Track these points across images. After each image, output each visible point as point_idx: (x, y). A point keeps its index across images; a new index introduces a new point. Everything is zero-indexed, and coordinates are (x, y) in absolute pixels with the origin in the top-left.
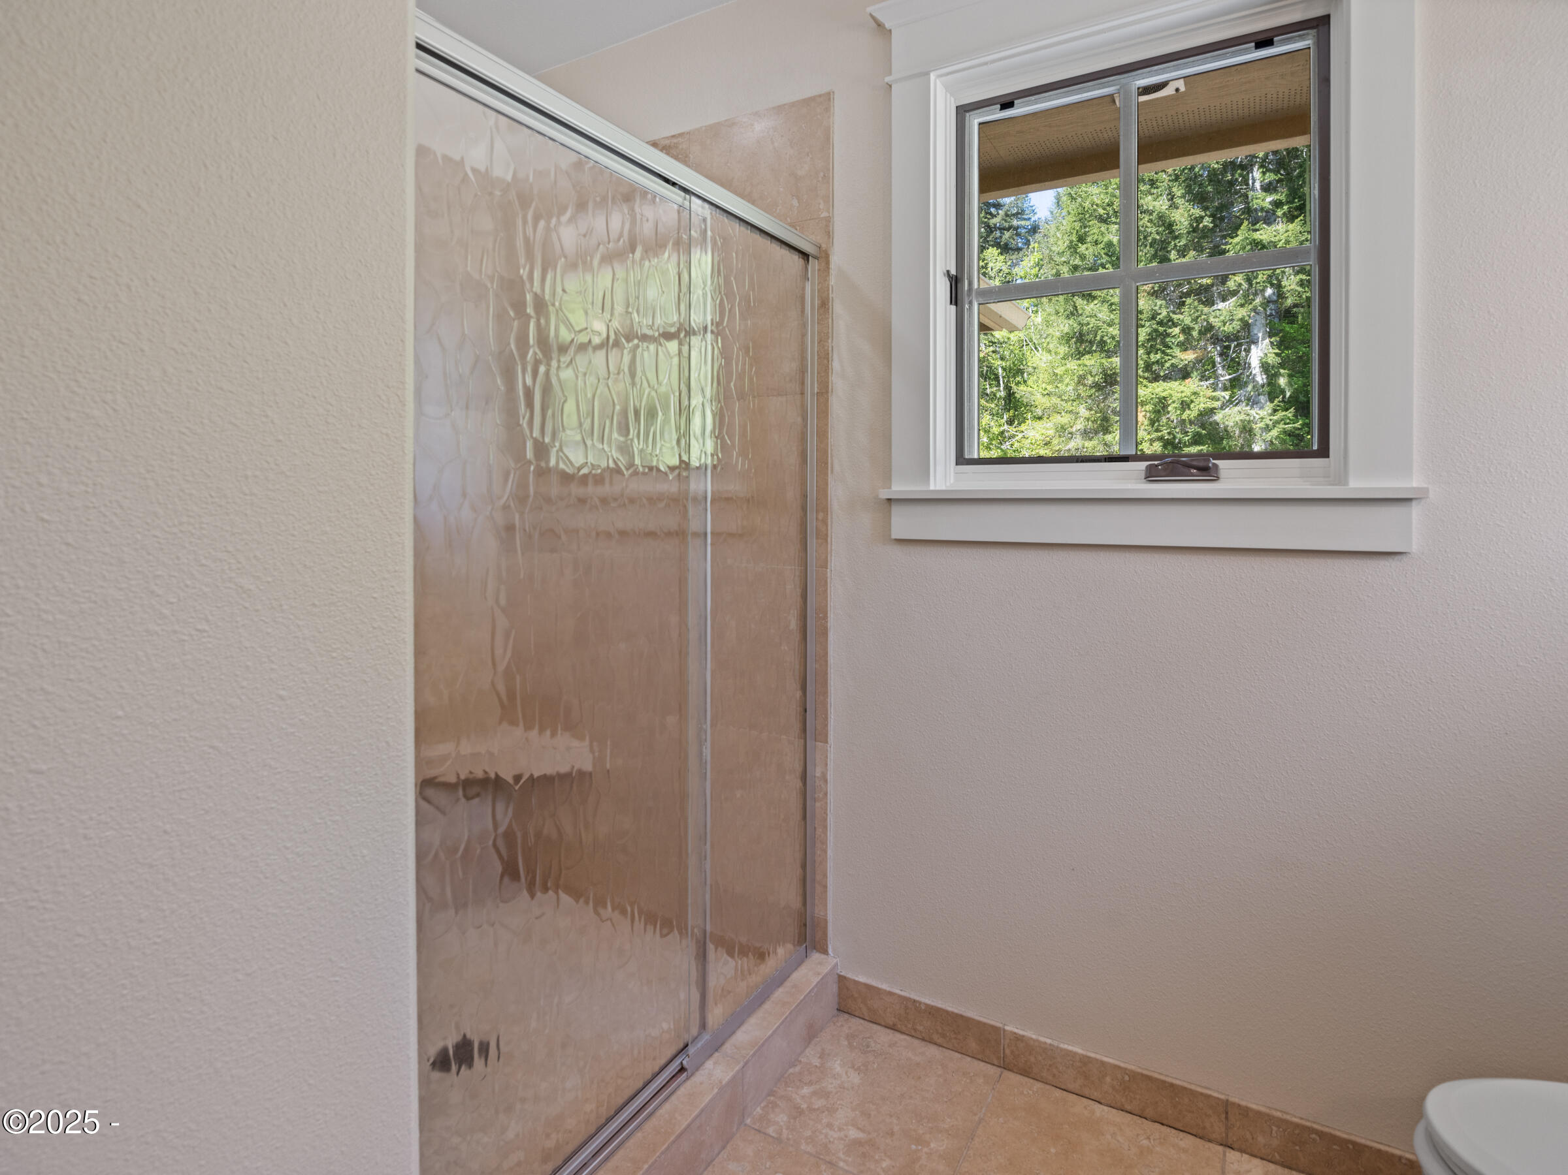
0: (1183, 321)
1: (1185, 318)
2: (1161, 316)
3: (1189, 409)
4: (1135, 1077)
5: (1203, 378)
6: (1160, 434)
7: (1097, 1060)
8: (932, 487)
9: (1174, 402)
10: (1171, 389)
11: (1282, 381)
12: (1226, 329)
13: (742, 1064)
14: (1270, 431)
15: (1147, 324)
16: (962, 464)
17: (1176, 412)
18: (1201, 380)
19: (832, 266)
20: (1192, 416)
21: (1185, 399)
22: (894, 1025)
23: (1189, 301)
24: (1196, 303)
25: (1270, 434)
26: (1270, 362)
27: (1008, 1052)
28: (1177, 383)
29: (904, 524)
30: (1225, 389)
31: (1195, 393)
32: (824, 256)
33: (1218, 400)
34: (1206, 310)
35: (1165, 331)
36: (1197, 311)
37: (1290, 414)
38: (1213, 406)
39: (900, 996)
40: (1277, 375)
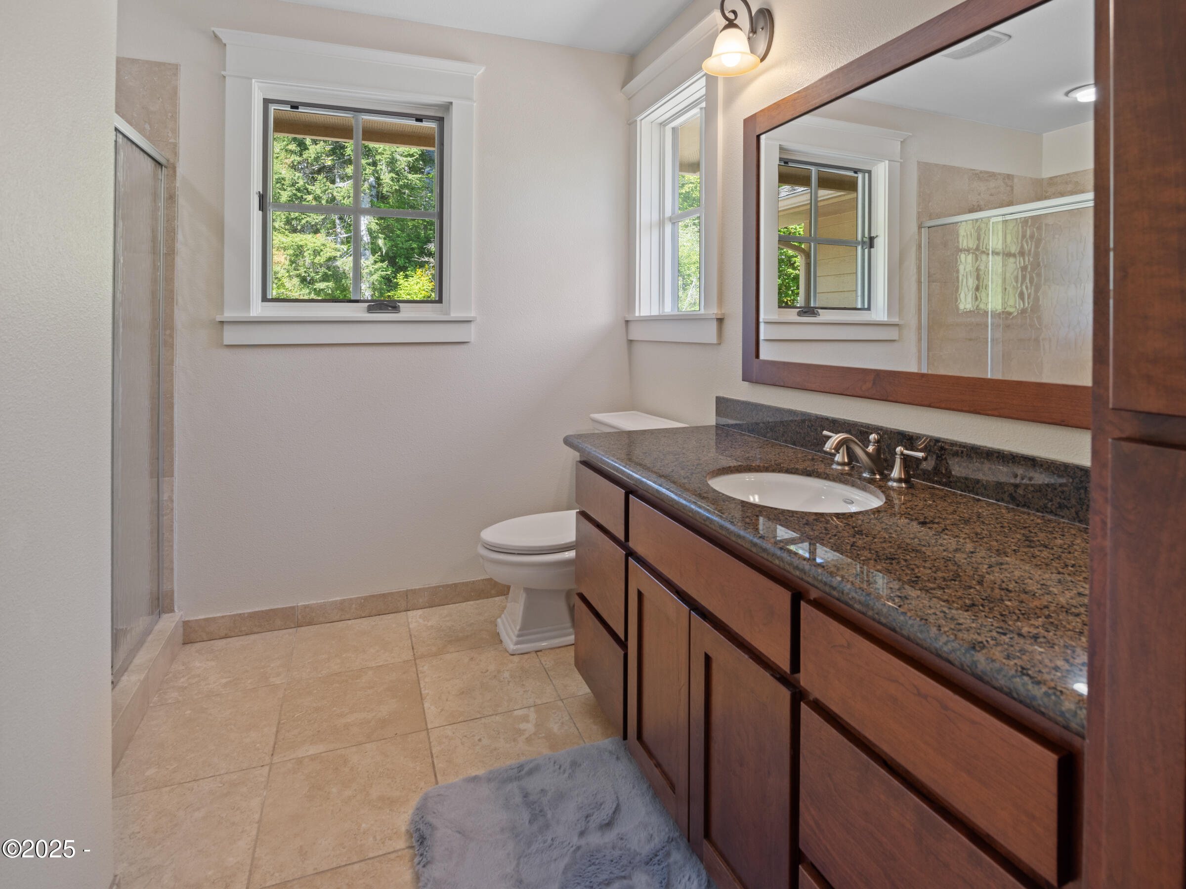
0: (315, 191)
1: (317, 189)
2: (299, 185)
3: (320, 255)
4: (366, 599)
5: (328, 234)
6: (298, 272)
7: (348, 599)
8: (251, 315)
9: (308, 250)
10: (306, 239)
11: (381, 242)
12: (345, 202)
13: (148, 670)
14: (372, 275)
15: (289, 189)
16: (266, 301)
17: (310, 257)
18: (327, 236)
19: (178, 174)
20: (322, 261)
21: (317, 248)
22: (226, 635)
23: (320, 177)
24: (325, 180)
25: (372, 277)
26: (373, 228)
27: (300, 617)
28: (310, 236)
29: (231, 336)
30: (342, 243)
31: (323, 245)
32: (173, 168)
33: (339, 251)
34: (331, 186)
35: (302, 196)
36: (326, 186)
37: (386, 264)
38: (336, 255)
39: (230, 616)
40: (376, 238)
